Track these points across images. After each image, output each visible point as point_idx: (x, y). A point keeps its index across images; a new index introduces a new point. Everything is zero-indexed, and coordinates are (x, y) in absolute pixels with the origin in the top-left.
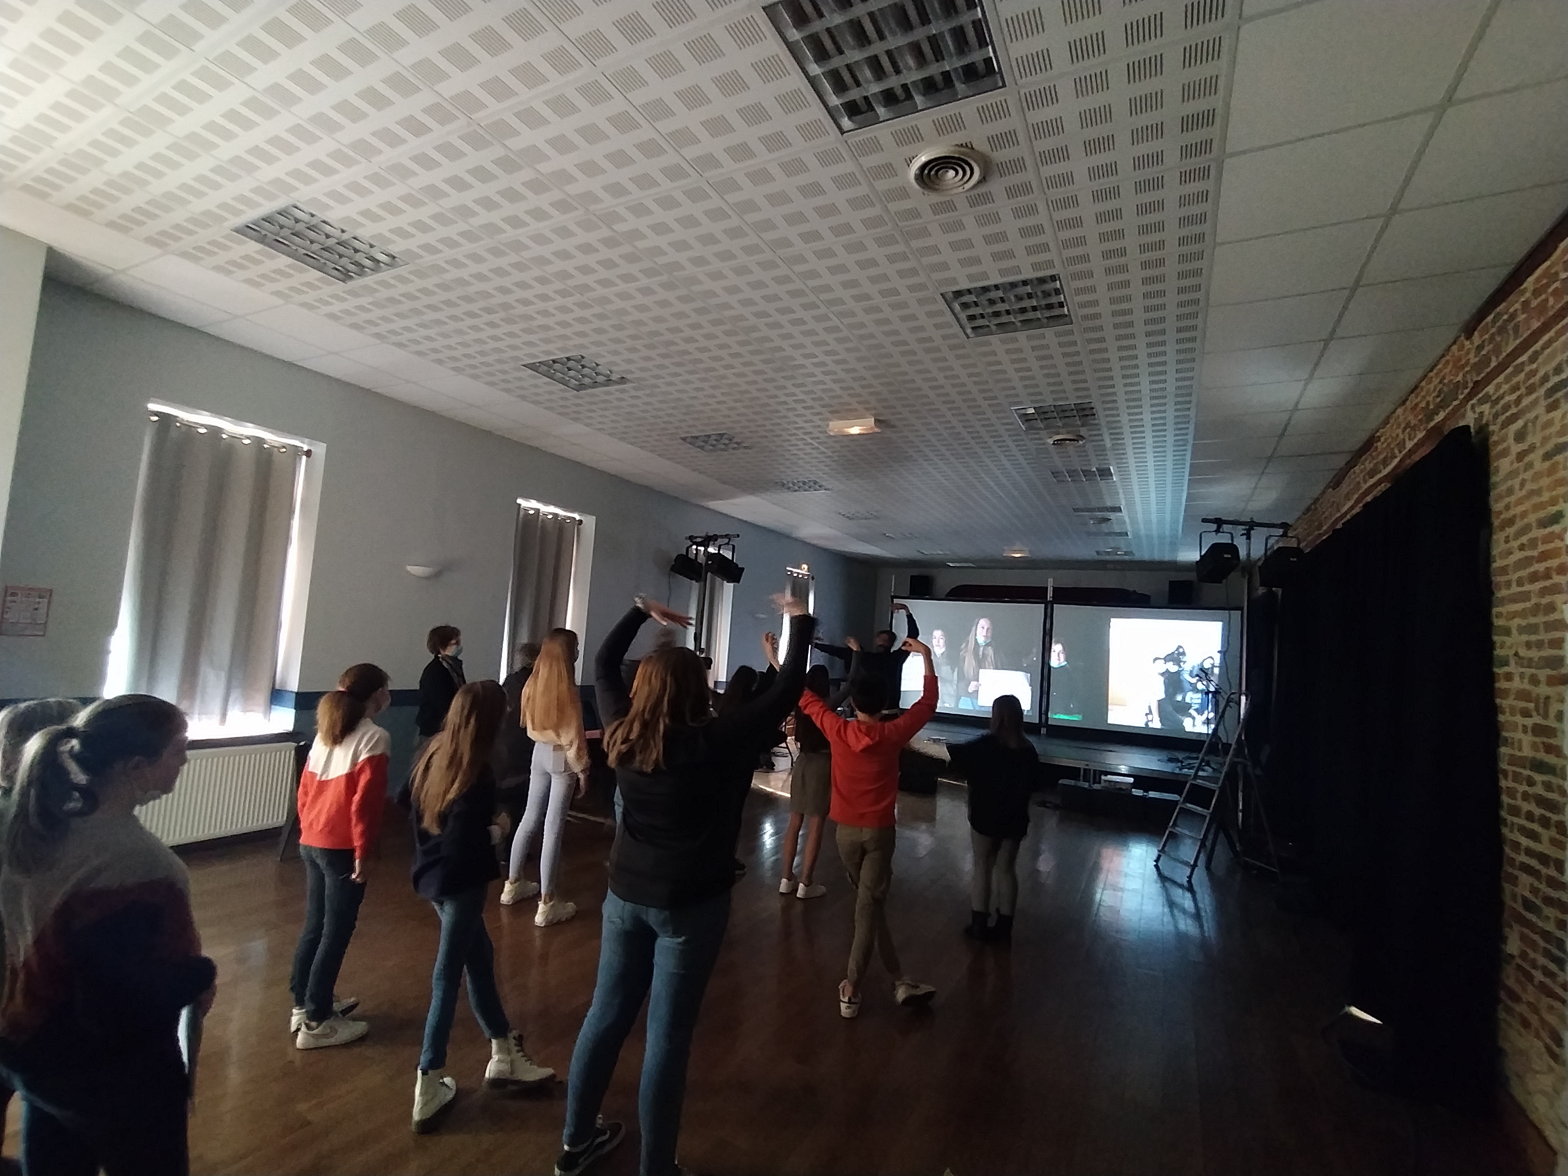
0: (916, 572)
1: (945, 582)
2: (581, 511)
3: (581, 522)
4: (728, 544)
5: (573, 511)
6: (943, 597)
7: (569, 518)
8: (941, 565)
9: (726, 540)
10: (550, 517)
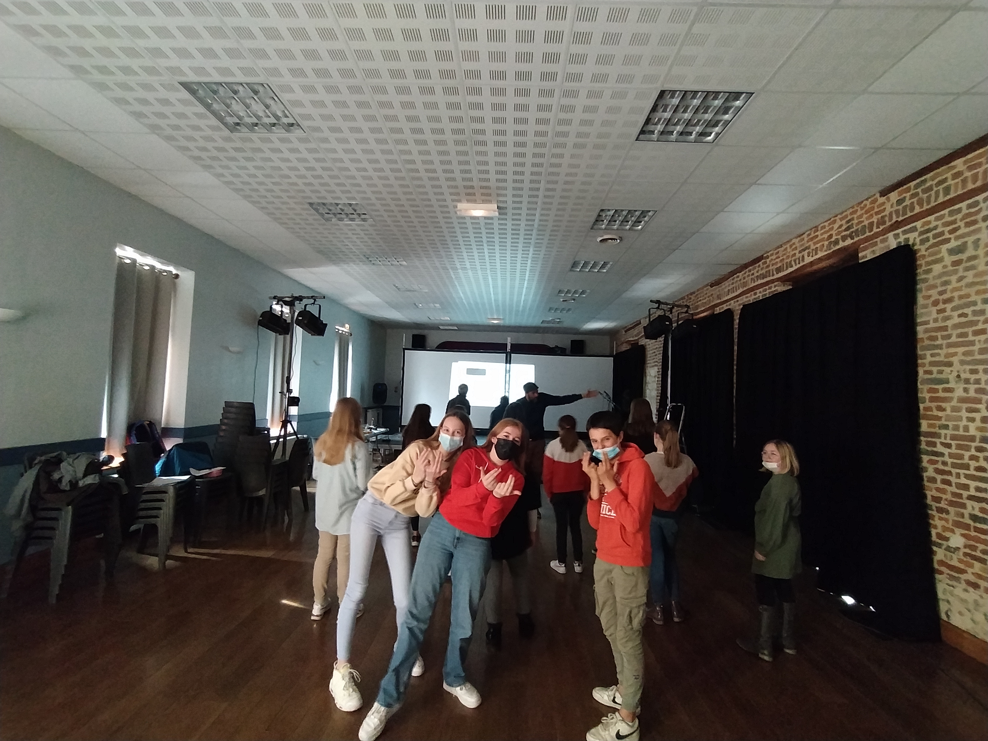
0: (416, 332)
1: (434, 339)
2: (177, 264)
3: (177, 276)
4: (314, 304)
5: (168, 265)
6: (434, 348)
7: (165, 271)
8: (435, 327)
9: (312, 301)
10: (147, 268)
